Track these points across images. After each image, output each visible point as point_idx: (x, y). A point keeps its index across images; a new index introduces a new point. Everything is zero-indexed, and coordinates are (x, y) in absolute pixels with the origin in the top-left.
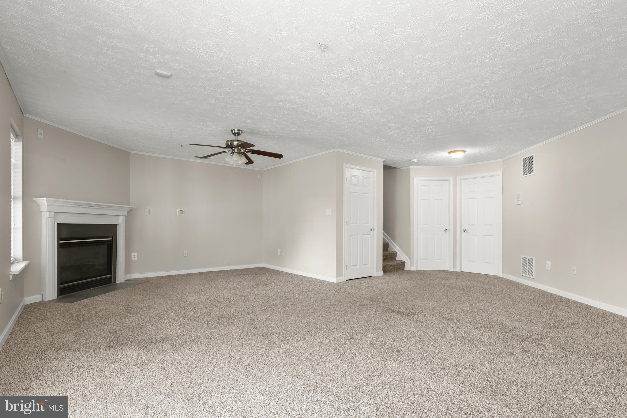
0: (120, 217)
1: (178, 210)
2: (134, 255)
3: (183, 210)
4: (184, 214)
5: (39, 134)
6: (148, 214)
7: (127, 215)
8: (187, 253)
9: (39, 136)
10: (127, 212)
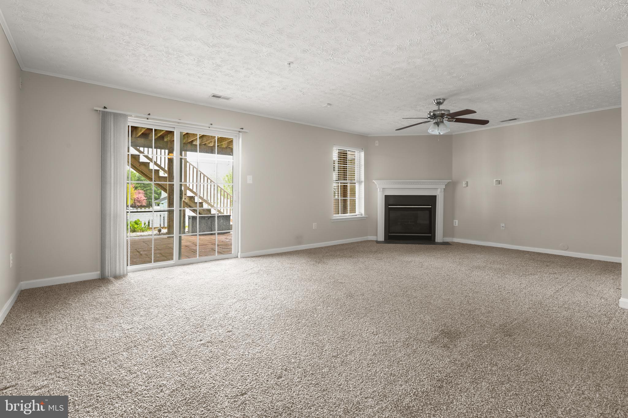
0: (438, 189)
1: (494, 180)
2: (456, 222)
3: (500, 180)
4: (501, 184)
5: (376, 144)
6: (466, 185)
7: (444, 188)
8: (505, 226)
9: (376, 145)
10: (445, 185)
